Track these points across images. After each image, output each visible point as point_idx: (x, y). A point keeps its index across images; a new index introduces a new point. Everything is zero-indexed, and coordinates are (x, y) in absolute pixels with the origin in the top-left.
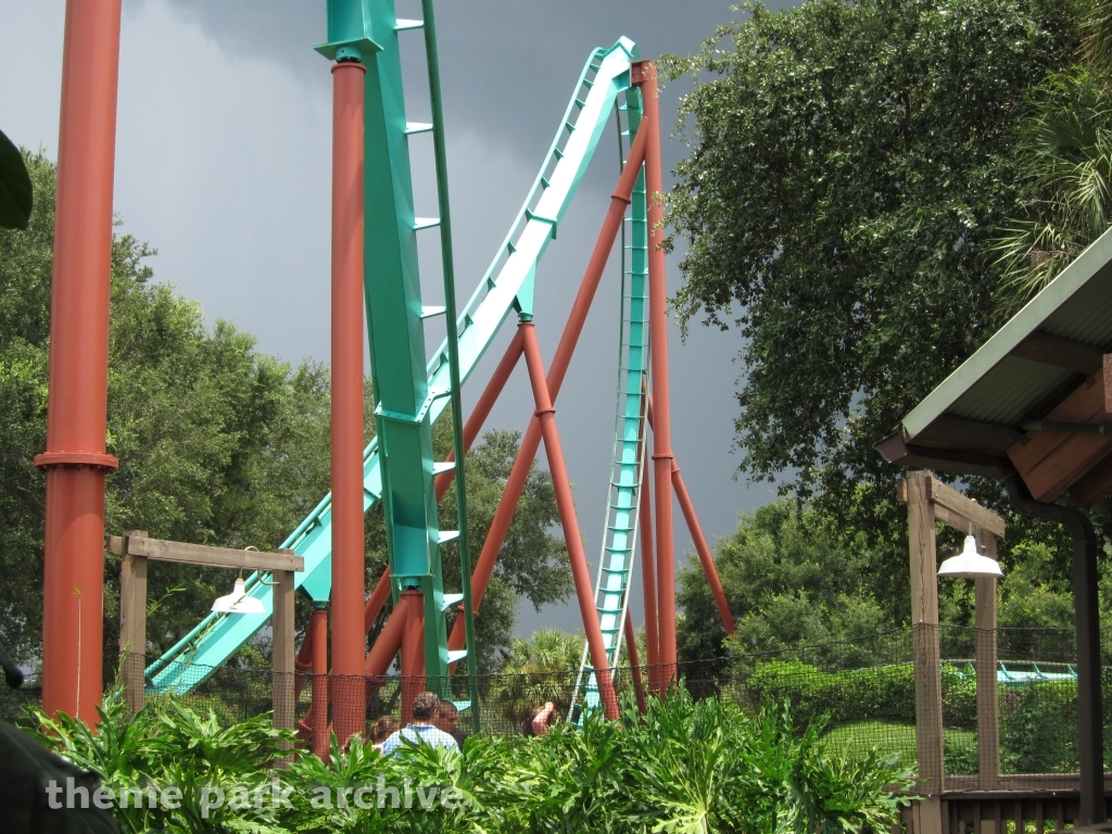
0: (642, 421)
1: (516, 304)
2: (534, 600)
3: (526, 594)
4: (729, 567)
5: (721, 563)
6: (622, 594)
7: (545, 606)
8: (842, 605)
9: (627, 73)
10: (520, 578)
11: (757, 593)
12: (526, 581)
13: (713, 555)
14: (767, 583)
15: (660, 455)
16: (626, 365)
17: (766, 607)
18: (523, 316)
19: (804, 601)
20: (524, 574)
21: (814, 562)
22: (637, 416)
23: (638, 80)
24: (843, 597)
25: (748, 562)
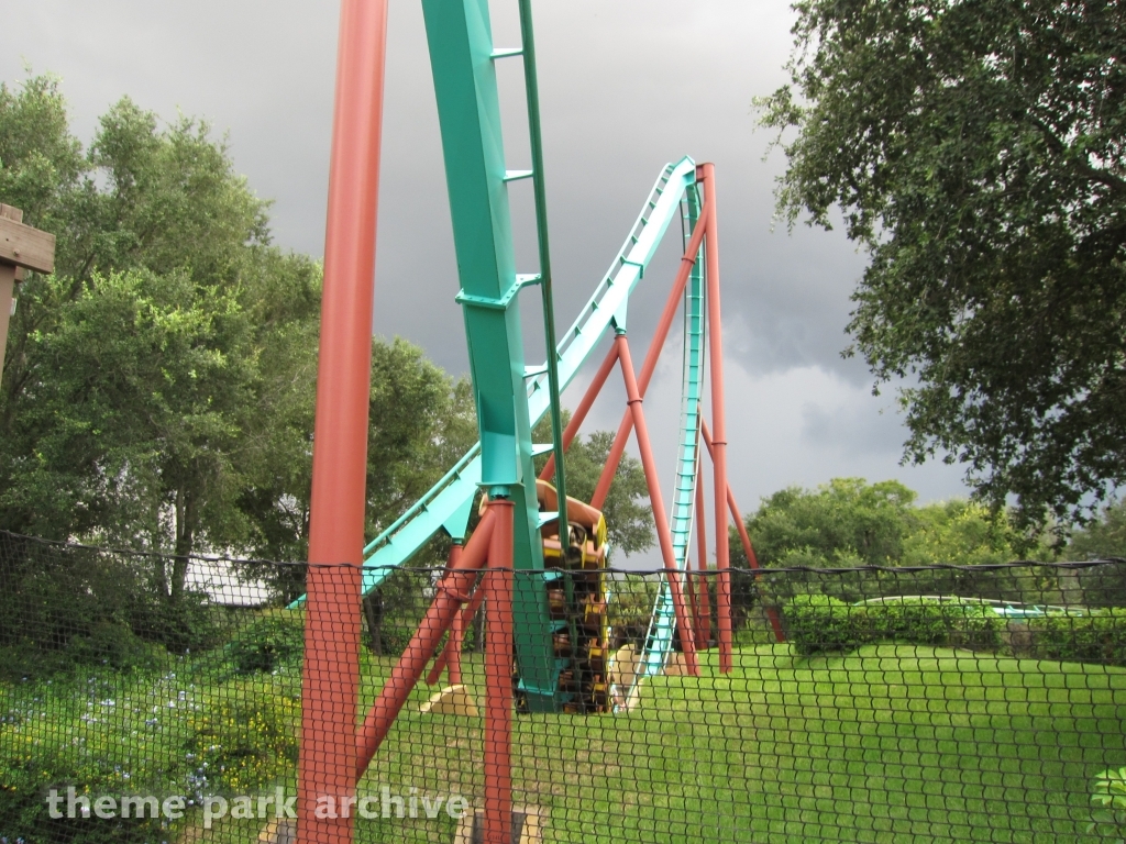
0: (697, 432)
1: (613, 322)
2: (625, 549)
3: (619, 544)
4: (755, 531)
5: (749, 530)
6: (685, 547)
7: (633, 553)
8: (837, 558)
9: (693, 172)
10: (615, 534)
11: (775, 549)
12: (619, 536)
13: (744, 524)
14: (783, 543)
15: (717, 441)
16: (687, 395)
17: (782, 558)
18: (618, 330)
19: (809, 554)
20: (618, 531)
21: (815, 528)
22: (694, 428)
23: (700, 177)
24: (837, 553)
25: (768, 528)
